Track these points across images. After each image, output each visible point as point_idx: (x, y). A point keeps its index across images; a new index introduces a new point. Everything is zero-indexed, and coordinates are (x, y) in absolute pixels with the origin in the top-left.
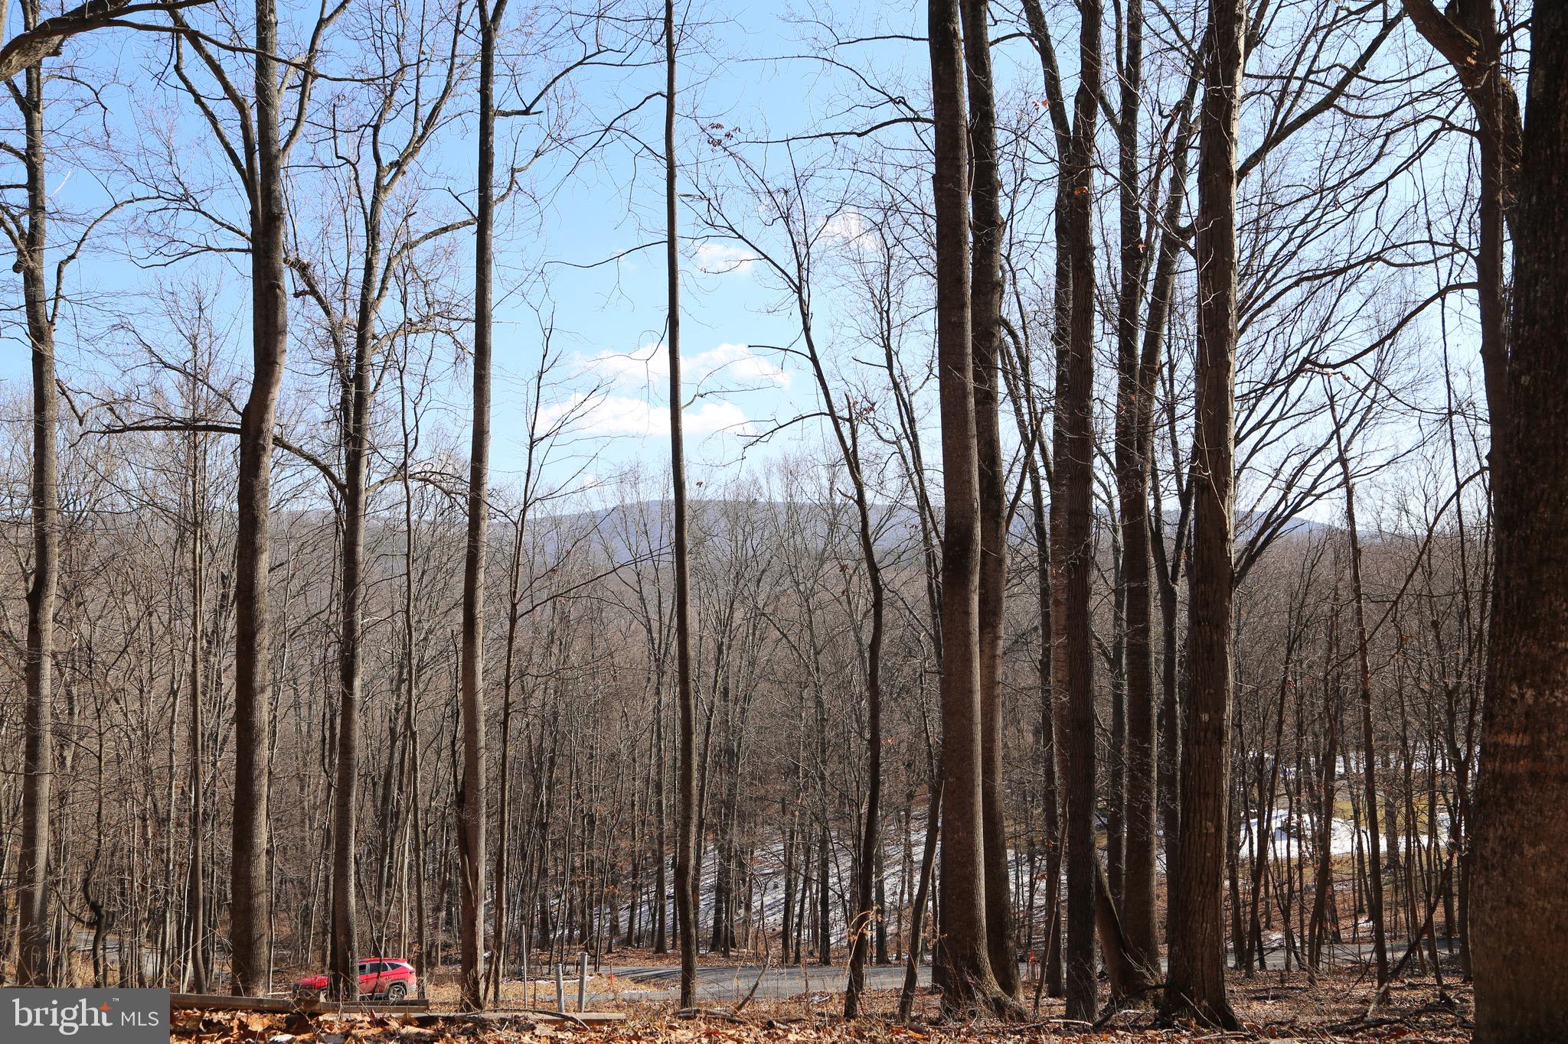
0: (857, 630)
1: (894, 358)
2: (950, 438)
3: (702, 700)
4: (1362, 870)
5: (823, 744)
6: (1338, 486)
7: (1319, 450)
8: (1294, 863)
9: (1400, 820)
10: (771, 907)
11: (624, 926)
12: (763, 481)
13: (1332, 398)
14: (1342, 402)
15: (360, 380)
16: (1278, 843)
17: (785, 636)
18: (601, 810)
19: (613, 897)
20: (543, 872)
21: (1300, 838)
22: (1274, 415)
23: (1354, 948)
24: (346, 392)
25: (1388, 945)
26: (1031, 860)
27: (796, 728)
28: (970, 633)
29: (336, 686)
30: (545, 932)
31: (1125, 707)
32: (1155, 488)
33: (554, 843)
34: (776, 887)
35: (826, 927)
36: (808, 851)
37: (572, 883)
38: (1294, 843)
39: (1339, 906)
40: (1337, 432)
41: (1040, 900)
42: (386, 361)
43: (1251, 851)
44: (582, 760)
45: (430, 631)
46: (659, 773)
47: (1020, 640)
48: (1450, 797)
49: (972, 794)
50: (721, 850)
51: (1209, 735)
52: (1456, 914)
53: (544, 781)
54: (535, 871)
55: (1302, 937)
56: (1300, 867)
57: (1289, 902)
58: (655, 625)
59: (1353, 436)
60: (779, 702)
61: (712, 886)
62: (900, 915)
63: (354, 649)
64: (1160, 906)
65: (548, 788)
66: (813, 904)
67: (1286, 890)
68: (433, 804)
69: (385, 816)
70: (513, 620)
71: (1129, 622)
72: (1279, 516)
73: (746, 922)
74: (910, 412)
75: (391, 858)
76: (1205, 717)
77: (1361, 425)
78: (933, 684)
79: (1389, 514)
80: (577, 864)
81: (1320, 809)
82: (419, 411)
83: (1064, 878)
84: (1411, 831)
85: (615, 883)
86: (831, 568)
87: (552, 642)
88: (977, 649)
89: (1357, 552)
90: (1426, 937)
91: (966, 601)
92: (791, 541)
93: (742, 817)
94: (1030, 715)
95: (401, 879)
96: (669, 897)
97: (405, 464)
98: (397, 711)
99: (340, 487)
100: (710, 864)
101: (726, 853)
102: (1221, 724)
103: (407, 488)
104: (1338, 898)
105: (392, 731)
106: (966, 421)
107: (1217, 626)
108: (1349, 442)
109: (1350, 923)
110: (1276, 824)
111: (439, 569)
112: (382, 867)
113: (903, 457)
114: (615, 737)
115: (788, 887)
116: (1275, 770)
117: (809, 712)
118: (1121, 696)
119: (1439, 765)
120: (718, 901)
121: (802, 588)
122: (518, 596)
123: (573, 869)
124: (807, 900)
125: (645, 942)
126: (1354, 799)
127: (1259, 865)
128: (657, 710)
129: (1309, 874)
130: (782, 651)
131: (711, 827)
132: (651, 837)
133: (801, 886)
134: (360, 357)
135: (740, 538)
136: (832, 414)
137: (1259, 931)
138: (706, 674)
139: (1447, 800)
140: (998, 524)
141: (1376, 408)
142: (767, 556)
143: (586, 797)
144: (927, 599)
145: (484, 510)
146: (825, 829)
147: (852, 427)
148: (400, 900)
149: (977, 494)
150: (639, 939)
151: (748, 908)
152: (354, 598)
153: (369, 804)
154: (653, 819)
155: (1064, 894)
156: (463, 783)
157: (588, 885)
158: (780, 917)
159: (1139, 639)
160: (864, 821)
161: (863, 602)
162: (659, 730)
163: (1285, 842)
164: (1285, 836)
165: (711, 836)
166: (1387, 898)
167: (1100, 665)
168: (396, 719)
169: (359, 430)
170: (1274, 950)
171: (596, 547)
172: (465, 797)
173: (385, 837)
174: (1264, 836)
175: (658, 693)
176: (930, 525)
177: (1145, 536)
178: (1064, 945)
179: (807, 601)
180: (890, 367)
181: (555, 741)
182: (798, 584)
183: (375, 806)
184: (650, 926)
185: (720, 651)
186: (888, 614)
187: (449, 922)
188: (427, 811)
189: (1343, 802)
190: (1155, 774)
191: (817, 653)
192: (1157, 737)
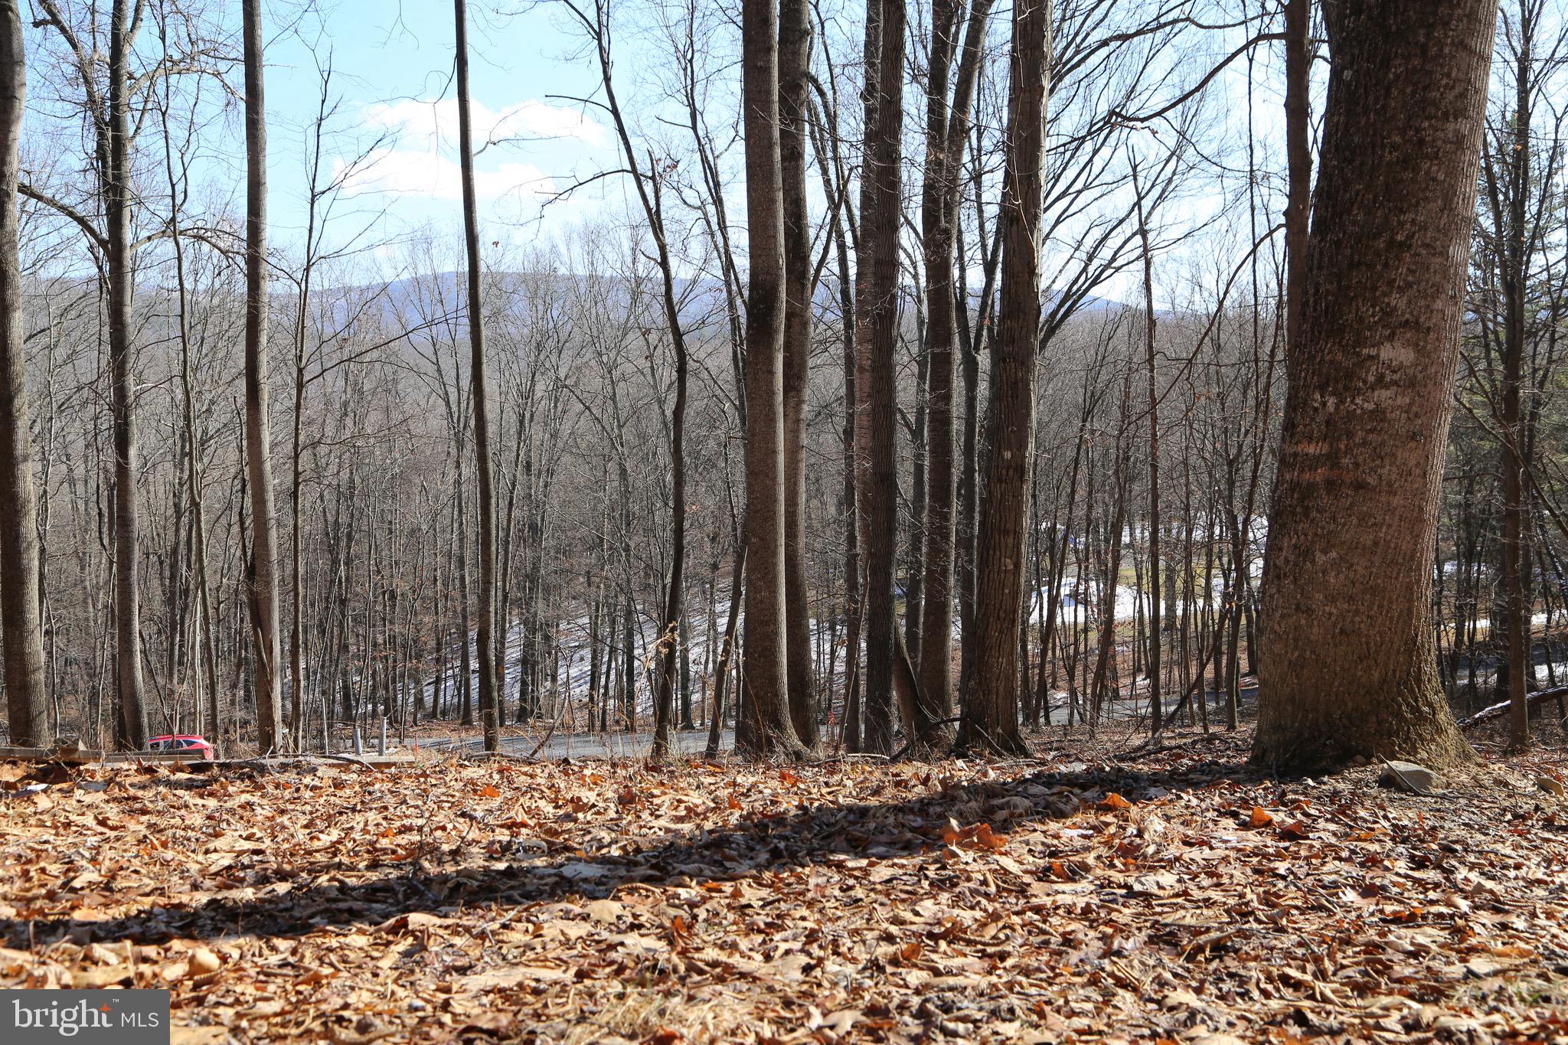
0: (661, 402)
1: (699, 117)
2: (755, 190)
3: (503, 471)
4: (1142, 632)
5: (627, 516)
6: (1137, 259)
7: (1121, 222)
8: (1081, 626)
9: (1179, 584)
10: (577, 679)
11: (428, 700)
12: (563, 249)
13: (1134, 168)
14: (1144, 173)
15: (116, 123)
16: (1066, 609)
17: (588, 408)
18: (402, 586)
19: (417, 670)
20: (344, 648)
21: (1086, 603)
22: (1078, 185)
23: (1131, 704)
24: (101, 135)
25: (1162, 700)
26: (832, 628)
27: (600, 501)
28: (774, 393)
29: (110, 458)
30: (347, 707)
31: (926, 476)
32: (961, 257)
33: (354, 620)
34: (582, 659)
35: (631, 696)
36: (613, 622)
37: (374, 659)
38: (1081, 609)
39: (1119, 667)
40: (1138, 204)
41: (840, 667)
42: (146, 102)
43: (1041, 616)
44: (381, 536)
45: (212, 402)
46: (461, 547)
47: (824, 411)
48: (1225, 560)
49: (774, 554)
50: (525, 623)
51: (1011, 472)
52: (1224, 670)
53: (342, 557)
54: (335, 648)
55: (1084, 694)
56: (1086, 630)
57: (1075, 662)
58: (453, 397)
59: (1153, 208)
60: (583, 474)
61: (518, 660)
62: (704, 683)
63: (126, 417)
64: (954, 669)
65: (347, 564)
66: (619, 675)
67: (1072, 652)
68: (225, 580)
69: (173, 594)
70: (300, 386)
71: (932, 389)
72: (1079, 289)
73: (553, 693)
74: (715, 176)
75: (182, 635)
76: (1008, 455)
77: (1161, 197)
78: (737, 454)
79: (1183, 290)
80: (380, 640)
81: (1106, 574)
82: (186, 160)
83: (863, 645)
84: (1189, 596)
85: (419, 657)
86: (634, 340)
87: (346, 414)
88: (781, 410)
89: (1153, 324)
90: (1196, 692)
91: (770, 361)
92: (594, 311)
93: (547, 590)
94: (833, 486)
95: (193, 658)
96: (474, 672)
97: (173, 219)
98: (181, 485)
99: (102, 243)
100: (515, 637)
101: (530, 626)
102: (1023, 462)
103: (177, 244)
104: (1119, 659)
105: (177, 506)
106: (771, 172)
107: (1023, 363)
108: (1150, 214)
109: (1128, 681)
110: (1065, 591)
111: (220, 336)
112: (172, 645)
113: (708, 223)
114: (414, 512)
115: (594, 658)
116: (1065, 539)
117: (614, 483)
118: (922, 466)
119: (1217, 531)
120: (524, 672)
121: (605, 359)
122: (304, 361)
123: (375, 645)
124: (613, 673)
125: (452, 715)
126: (1138, 566)
127: (1048, 630)
128: (458, 483)
129: (1094, 637)
130: (584, 423)
131: (517, 602)
132: (455, 612)
133: (606, 659)
134: (115, 95)
135: (541, 307)
136: (634, 171)
137: (1046, 691)
138: (509, 448)
139: (1222, 564)
140: (803, 286)
141: (1176, 180)
142: (569, 327)
143: (386, 572)
144: (732, 371)
145: (265, 269)
146: (631, 600)
147: (655, 185)
148: (193, 677)
149: (783, 250)
150: (444, 713)
151: (554, 679)
152: (124, 362)
153: (156, 583)
154: (457, 594)
155: (863, 660)
156: (253, 554)
157: (390, 661)
158: (586, 688)
159: (941, 405)
160: (668, 590)
161: (668, 375)
162: (460, 504)
163: (1072, 608)
164: (1073, 602)
165: (516, 611)
166: (1164, 658)
167: (902, 436)
168: (181, 493)
169: (118, 177)
170: (1058, 707)
171: (388, 317)
172: (255, 569)
173: (174, 615)
174: (1054, 601)
175: (458, 466)
176: (734, 288)
177: (949, 303)
178: (862, 708)
179: (610, 372)
180: (694, 128)
181: (352, 515)
182: (600, 355)
183: (163, 585)
184: (456, 700)
185: (522, 422)
186: (691, 384)
187: (247, 698)
188: (218, 589)
189: (1127, 569)
190: (953, 539)
191: (620, 427)
192: (956, 506)
